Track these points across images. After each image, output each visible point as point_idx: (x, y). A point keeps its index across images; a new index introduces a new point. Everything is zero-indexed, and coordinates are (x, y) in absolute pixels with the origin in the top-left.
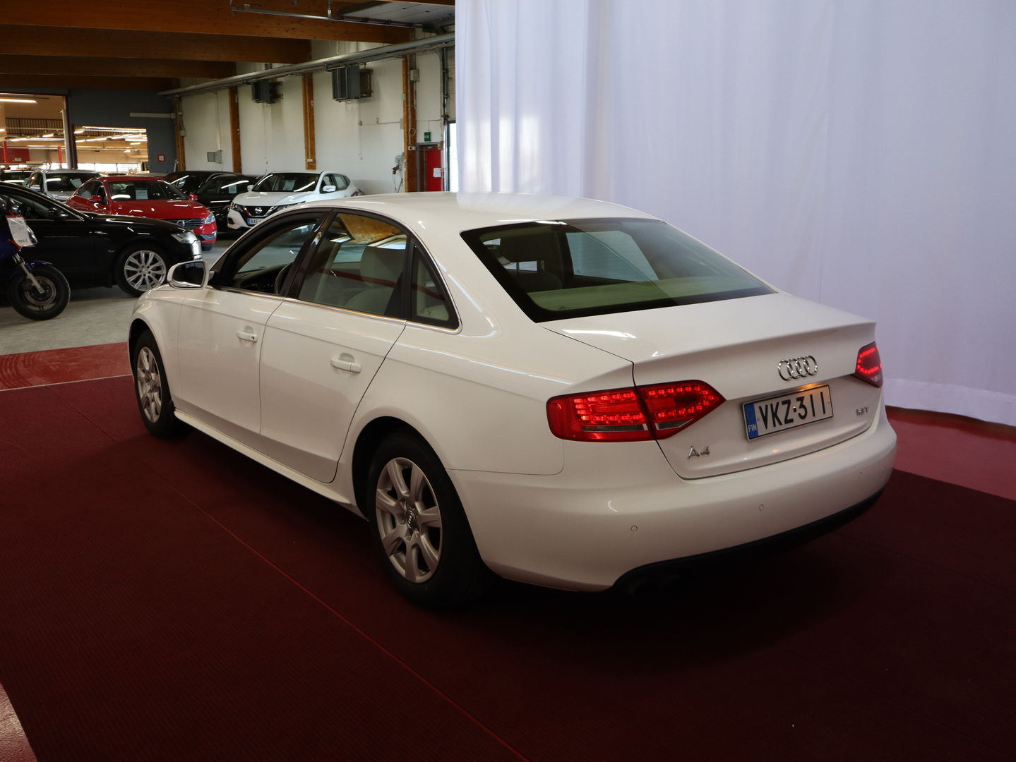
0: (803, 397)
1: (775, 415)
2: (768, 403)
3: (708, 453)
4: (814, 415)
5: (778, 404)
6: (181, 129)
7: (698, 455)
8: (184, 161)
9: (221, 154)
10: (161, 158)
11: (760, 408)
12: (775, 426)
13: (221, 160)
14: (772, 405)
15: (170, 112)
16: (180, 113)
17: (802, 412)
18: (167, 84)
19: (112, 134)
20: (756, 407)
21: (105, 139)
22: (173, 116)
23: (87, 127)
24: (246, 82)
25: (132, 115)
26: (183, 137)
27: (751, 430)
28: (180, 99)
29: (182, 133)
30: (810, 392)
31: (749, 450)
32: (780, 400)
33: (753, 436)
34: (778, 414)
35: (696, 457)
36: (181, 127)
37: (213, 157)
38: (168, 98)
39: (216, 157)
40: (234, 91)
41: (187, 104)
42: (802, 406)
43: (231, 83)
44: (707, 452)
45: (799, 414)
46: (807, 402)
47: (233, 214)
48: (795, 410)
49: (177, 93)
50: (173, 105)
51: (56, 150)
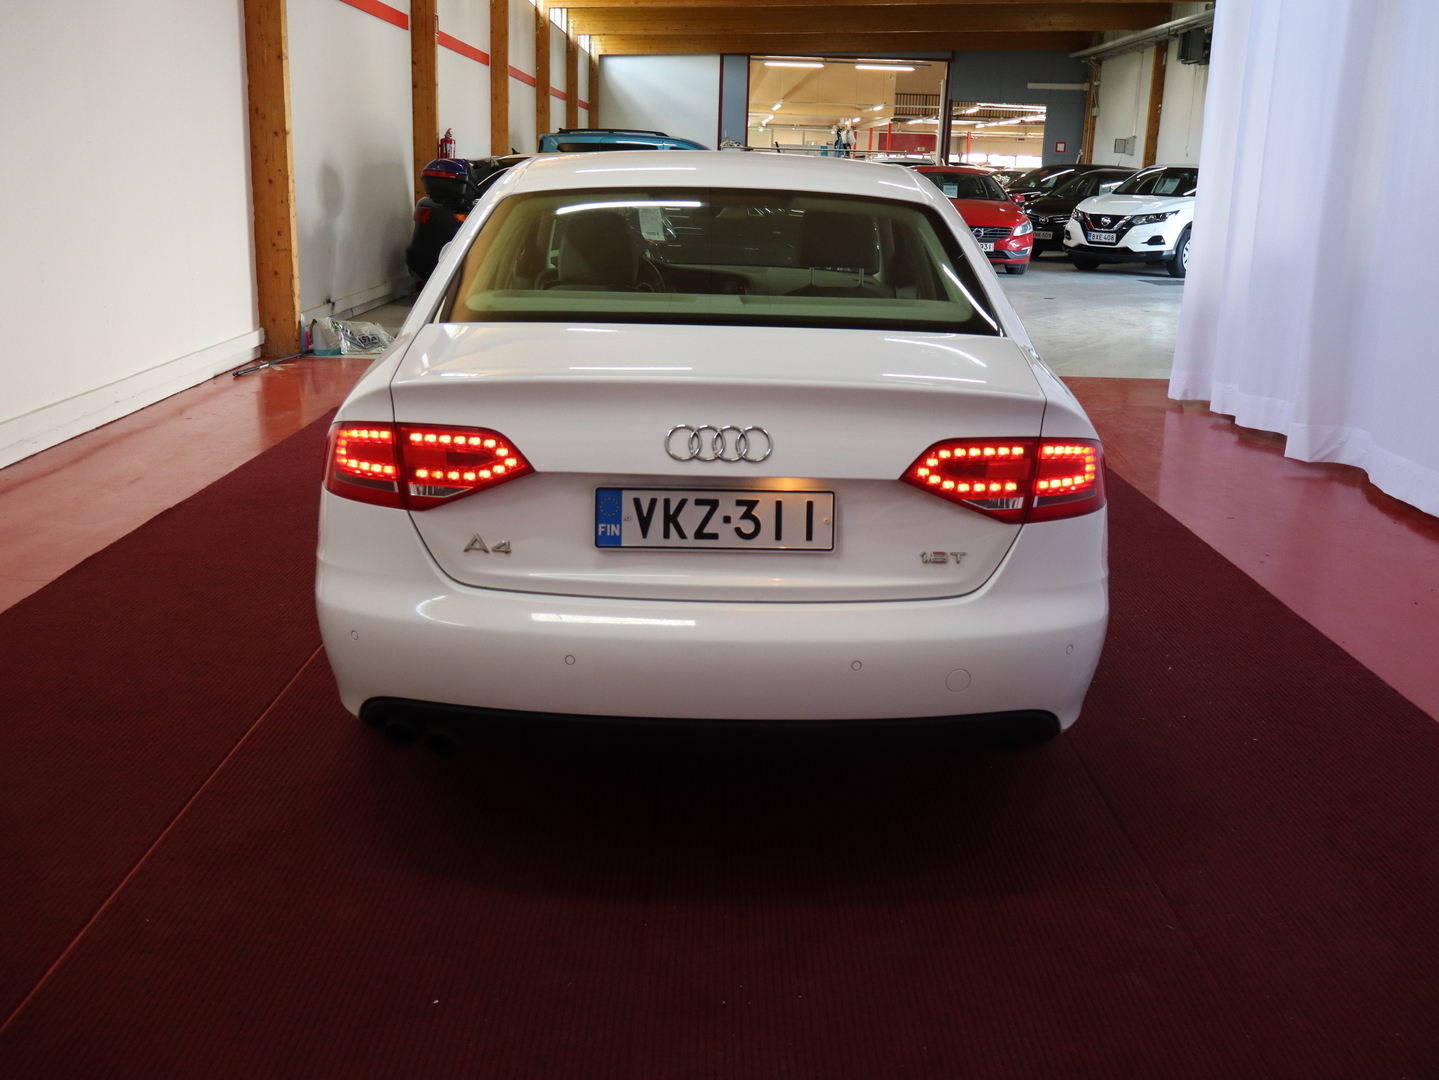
0: (756, 502)
1: (671, 519)
2: (661, 497)
3: (507, 552)
4: (778, 536)
5: (683, 503)
6: (1094, 106)
7: (486, 551)
8: (1091, 152)
9: (1134, 141)
10: (1061, 147)
11: (637, 502)
12: (667, 535)
13: (1133, 150)
14: (667, 502)
15: (1082, 82)
16: (1096, 83)
17: (748, 527)
18: (1083, 40)
19: (1023, 114)
20: (627, 499)
21: (1017, 121)
22: (1086, 87)
23: (982, 105)
24: (1173, 34)
25: (1031, 86)
26: (1095, 117)
27: (604, 533)
28: (1099, 62)
29: (1094, 112)
30: (779, 497)
31: (600, 567)
32: (692, 497)
33: (606, 542)
34: (680, 519)
35: (483, 553)
36: (1095, 104)
37: (1122, 146)
38: (1083, 62)
39: (1128, 146)
40: (1162, 48)
41: (1108, 69)
42: (747, 516)
43: (1156, 36)
44: (504, 549)
45: (738, 531)
46: (764, 512)
47: (1073, 226)
48: (727, 520)
49: (1094, 54)
50: (1088, 72)
51: (964, 137)
